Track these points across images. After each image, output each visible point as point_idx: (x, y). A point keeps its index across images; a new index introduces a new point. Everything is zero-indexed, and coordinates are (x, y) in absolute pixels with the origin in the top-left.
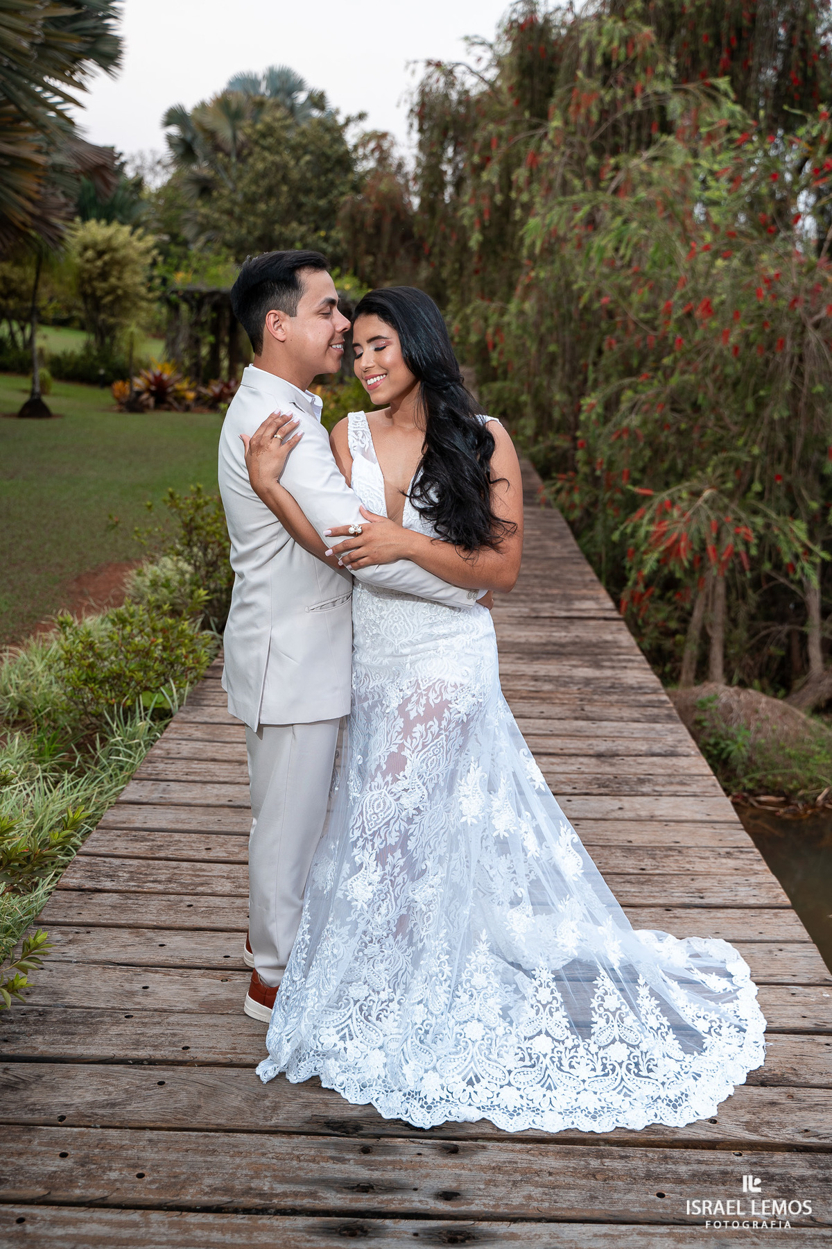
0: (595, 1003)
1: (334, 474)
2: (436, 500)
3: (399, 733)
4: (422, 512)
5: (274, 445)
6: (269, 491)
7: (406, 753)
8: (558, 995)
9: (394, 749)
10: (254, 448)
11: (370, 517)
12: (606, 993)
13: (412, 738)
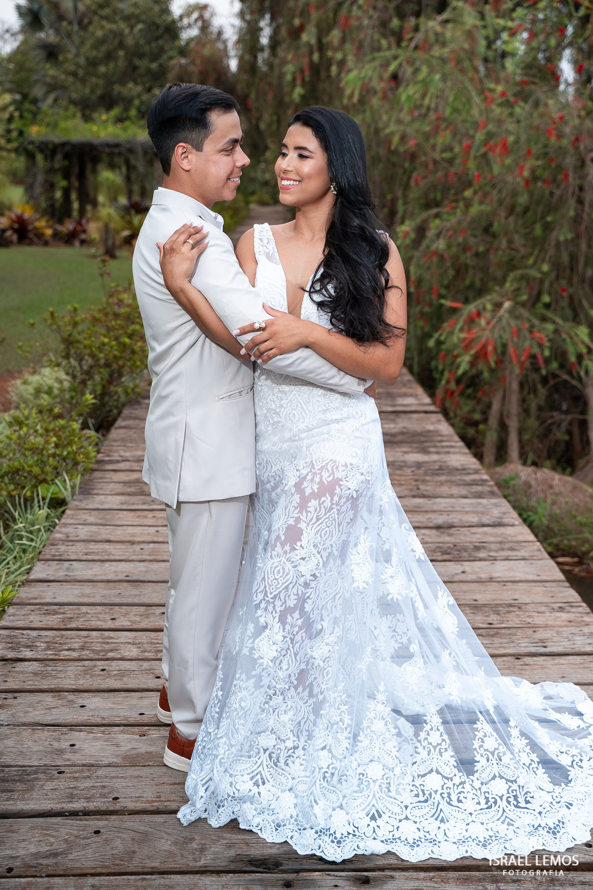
0: (476, 744)
1: (238, 273)
2: (333, 294)
3: (296, 508)
4: (320, 305)
5: (186, 248)
6: (182, 290)
7: (302, 525)
8: (445, 737)
9: (291, 522)
10: (167, 252)
11: (272, 312)
12: (485, 736)
13: (307, 512)
